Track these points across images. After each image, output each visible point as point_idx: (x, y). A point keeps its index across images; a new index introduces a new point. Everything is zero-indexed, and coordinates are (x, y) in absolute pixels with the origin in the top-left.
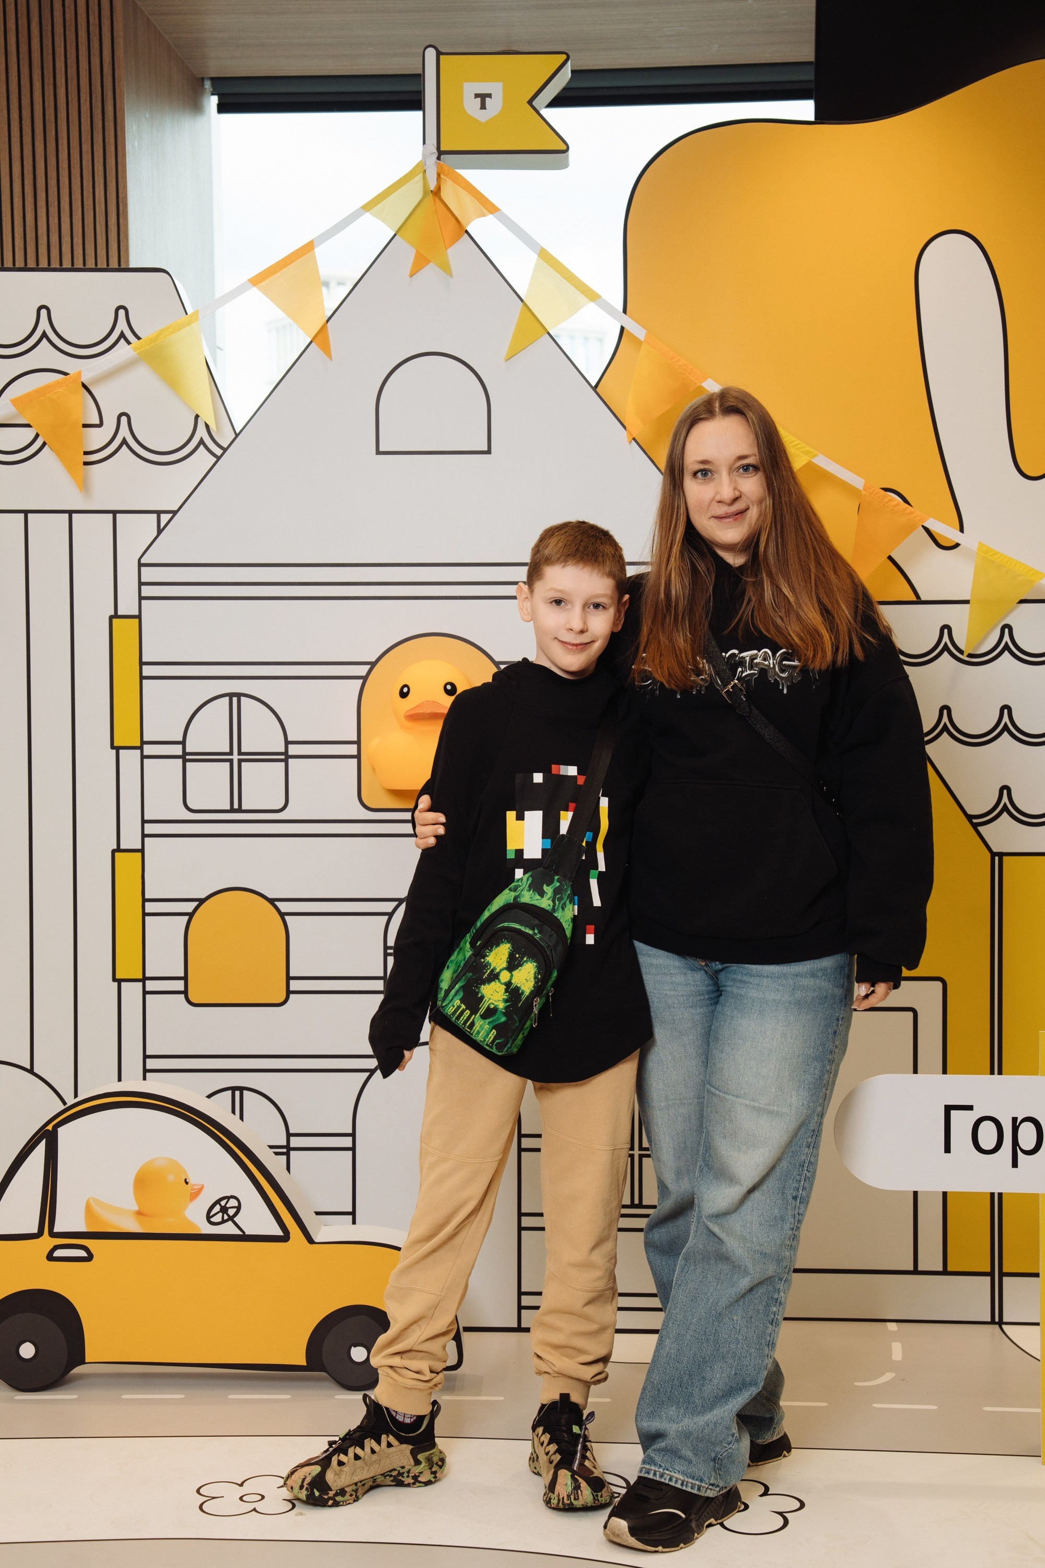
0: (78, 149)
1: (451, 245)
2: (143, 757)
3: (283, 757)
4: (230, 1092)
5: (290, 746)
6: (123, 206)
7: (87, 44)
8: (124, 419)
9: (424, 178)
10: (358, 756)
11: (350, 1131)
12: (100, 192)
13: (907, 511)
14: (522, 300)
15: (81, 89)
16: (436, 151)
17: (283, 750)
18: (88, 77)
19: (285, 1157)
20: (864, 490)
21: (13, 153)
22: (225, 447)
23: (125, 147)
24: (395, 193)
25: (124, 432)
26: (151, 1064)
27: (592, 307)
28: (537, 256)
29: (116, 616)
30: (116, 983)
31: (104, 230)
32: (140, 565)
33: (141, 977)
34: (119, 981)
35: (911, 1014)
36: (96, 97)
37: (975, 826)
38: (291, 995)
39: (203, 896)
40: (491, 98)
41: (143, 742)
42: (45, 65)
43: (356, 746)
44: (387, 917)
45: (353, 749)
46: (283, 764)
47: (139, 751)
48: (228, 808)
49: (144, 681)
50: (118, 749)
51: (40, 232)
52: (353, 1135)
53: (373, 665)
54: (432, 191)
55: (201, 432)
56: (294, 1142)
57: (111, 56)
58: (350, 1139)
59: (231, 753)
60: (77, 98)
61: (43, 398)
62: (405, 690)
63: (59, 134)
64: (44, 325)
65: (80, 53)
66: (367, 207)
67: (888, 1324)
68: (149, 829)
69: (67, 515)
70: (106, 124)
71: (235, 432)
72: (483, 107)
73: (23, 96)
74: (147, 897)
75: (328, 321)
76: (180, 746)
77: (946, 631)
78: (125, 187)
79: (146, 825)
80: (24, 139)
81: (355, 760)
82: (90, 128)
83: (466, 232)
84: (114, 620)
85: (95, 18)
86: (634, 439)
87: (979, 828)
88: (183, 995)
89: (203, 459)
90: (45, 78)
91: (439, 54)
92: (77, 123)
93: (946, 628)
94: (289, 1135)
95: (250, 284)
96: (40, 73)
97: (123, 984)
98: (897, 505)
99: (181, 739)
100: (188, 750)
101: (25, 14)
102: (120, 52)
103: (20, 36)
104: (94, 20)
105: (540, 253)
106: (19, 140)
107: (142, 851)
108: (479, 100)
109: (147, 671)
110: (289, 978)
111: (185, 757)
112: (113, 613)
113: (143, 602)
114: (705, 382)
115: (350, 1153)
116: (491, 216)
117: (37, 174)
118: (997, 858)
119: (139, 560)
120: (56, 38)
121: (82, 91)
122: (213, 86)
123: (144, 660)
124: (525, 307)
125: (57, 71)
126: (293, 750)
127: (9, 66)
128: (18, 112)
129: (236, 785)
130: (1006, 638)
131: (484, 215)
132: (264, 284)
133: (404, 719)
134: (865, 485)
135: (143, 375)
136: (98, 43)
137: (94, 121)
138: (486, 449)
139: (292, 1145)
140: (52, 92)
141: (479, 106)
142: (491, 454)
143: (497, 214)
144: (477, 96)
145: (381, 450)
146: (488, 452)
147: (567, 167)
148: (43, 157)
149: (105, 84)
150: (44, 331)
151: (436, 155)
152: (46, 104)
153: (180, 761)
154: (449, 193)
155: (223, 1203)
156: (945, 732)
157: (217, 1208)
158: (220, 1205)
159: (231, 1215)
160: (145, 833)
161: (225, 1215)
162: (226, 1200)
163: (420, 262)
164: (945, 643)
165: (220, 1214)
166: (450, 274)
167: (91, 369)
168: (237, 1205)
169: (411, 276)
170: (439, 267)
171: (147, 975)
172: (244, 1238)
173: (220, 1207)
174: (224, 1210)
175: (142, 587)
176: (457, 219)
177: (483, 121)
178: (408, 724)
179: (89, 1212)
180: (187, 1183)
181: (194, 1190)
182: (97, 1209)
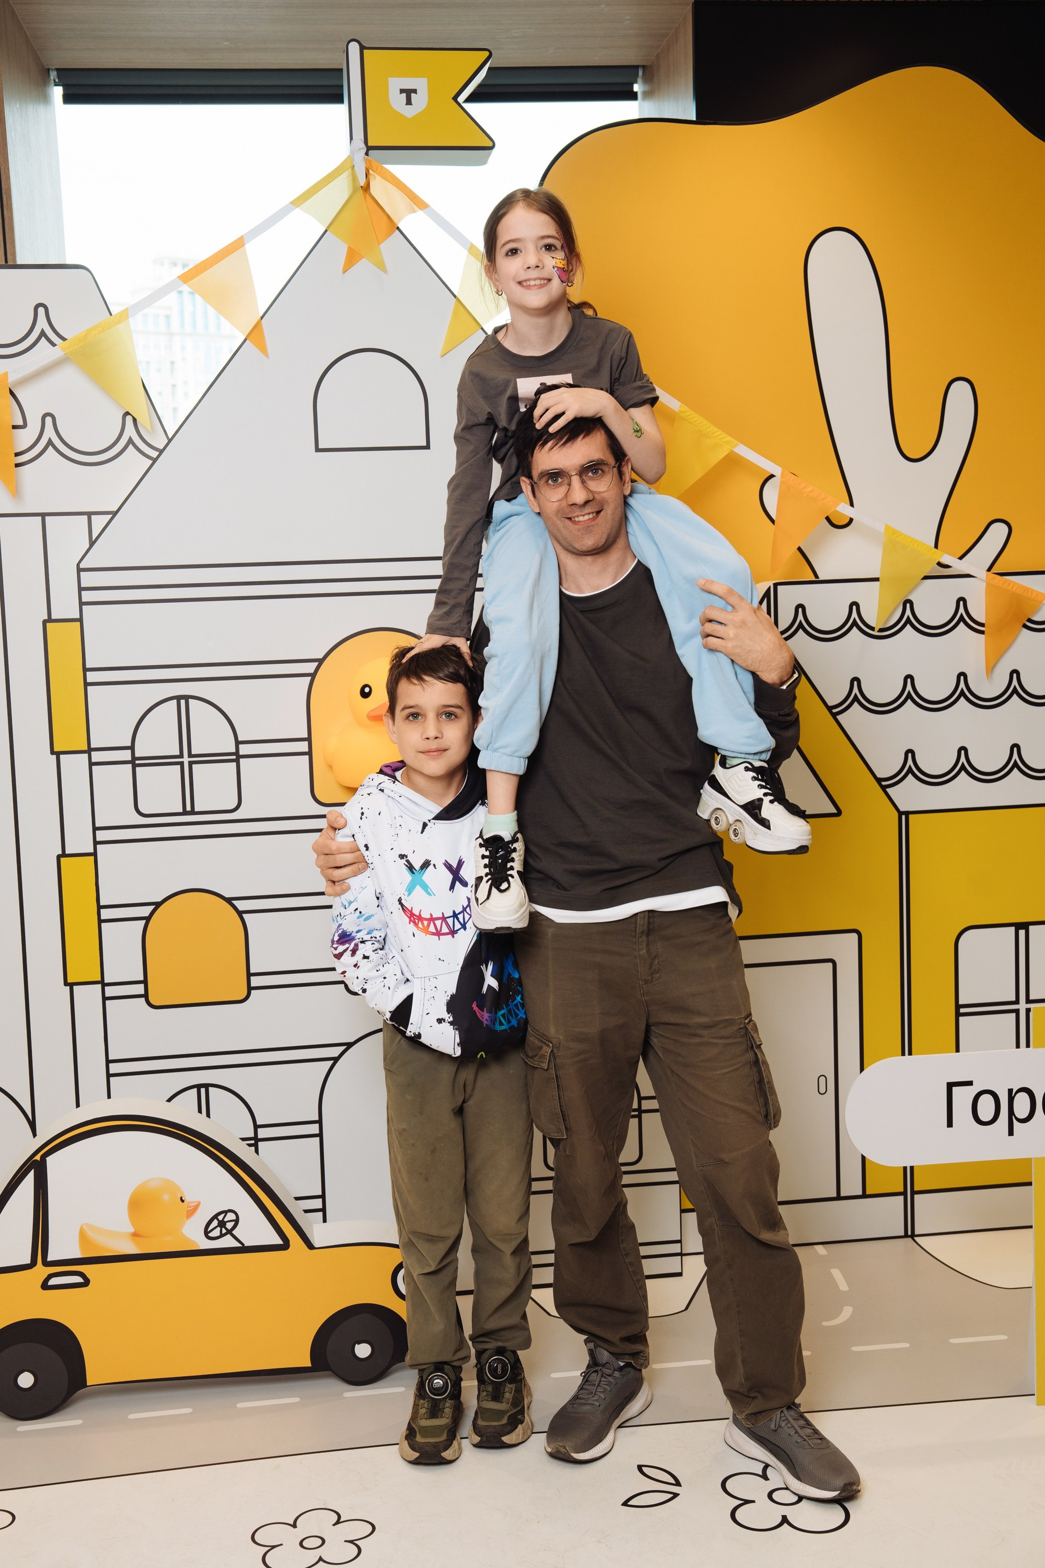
1: (384, 241)
2: (91, 764)
3: (234, 757)
4: (195, 1090)
5: (241, 746)
8: (49, 420)
9: (352, 174)
10: (309, 753)
11: (317, 1118)
13: (822, 496)
14: (455, 296)
16: (363, 145)
17: (234, 751)
19: (253, 1148)
22: (159, 449)
24: (324, 188)
25: (49, 433)
26: (114, 1068)
28: (467, 252)
29: (50, 620)
30: (68, 987)
32: (79, 570)
33: (99, 981)
34: (71, 985)
35: (830, 964)
37: (884, 788)
38: (253, 992)
39: (160, 900)
40: (416, 93)
41: (90, 748)
43: (306, 743)
45: (304, 746)
46: (234, 764)
47: (86, 757)
48: (181, 810)
49: (89, 688)
50: (58, 754)
52: (320, 1122)
53: (320, 662)
54: (362, 187)
55: (130, 431)
56: (262, 1133)
58: (317, 1125)
59: (181, 756)
62: (367, 690)
66: (296, 203)
67: (817, 1247)
68: (101, 836)
71: (167, 435)
72: (409, 102)
74: (102, 904)
75: (262, 318)
76: (129, 751)
77: (854, 608)
79: (98, 831)
81: (307, 757)
83: (398, 228)
84: (47, 624)
87: (887, 790)
88: (144, 998)
89: (135, 460)
91: (362, 48)
93: (854, 604)
94: (256, 1127)
95: (181, 282)
97: (75, 988)
98: (811, 491)
99: (129, 744)
100: (137, 755)
105: (470, 249)
107: (94, 856)
108: (404, 95)
109: (92, 677)
110: (249, 975)
111: (134, 762)
112: (46, 618)
113: (85, 606)
115: (318, 1139)
116: (421, 211)
118: (904, 817)
119: (78, 565)
122: (59, 77)
123: (88, 666)
124: (458, 303)
126: (244, 749)
129: (187, 787)
130: (908, 612)
131: (415, 212)
132: (195, 280)
133: (367, 719)
135: (70, 376)
138: (425, 445)
139: (259, 1137)
141: (405, 101)
142: (429, 449)
143: (426, 210)
144: (402, 91)
145: (320, 447)
146: (427, 447)
151: (365, 150)
153: (130, 765)
154: (378, 188)
155: (221, 1218)
156: (856, 703)
157: (215, 1223)
158: (218, 1220)
159: (229, 1229)
160: (98, 839)
161: (223, 1229)
162: (224, 1214)
163: (352, 259)
164: (855, 619)
165: (219, 1229)
166: (386, 272)
167: (14, 369)
168: (235, 1219)
169: (344, 272)
170: (374, 264)
171: (106, 981)
172: (244, 1249)
173: (217, 1222)
174: (222, 1224)
175: (83, 592)
176: (388, 216)
177: (409, 117)
178: (370, 723)
179: (83, 1237)
180: (182, 1201)
181: (190, 1207)
182: (90, 1234)
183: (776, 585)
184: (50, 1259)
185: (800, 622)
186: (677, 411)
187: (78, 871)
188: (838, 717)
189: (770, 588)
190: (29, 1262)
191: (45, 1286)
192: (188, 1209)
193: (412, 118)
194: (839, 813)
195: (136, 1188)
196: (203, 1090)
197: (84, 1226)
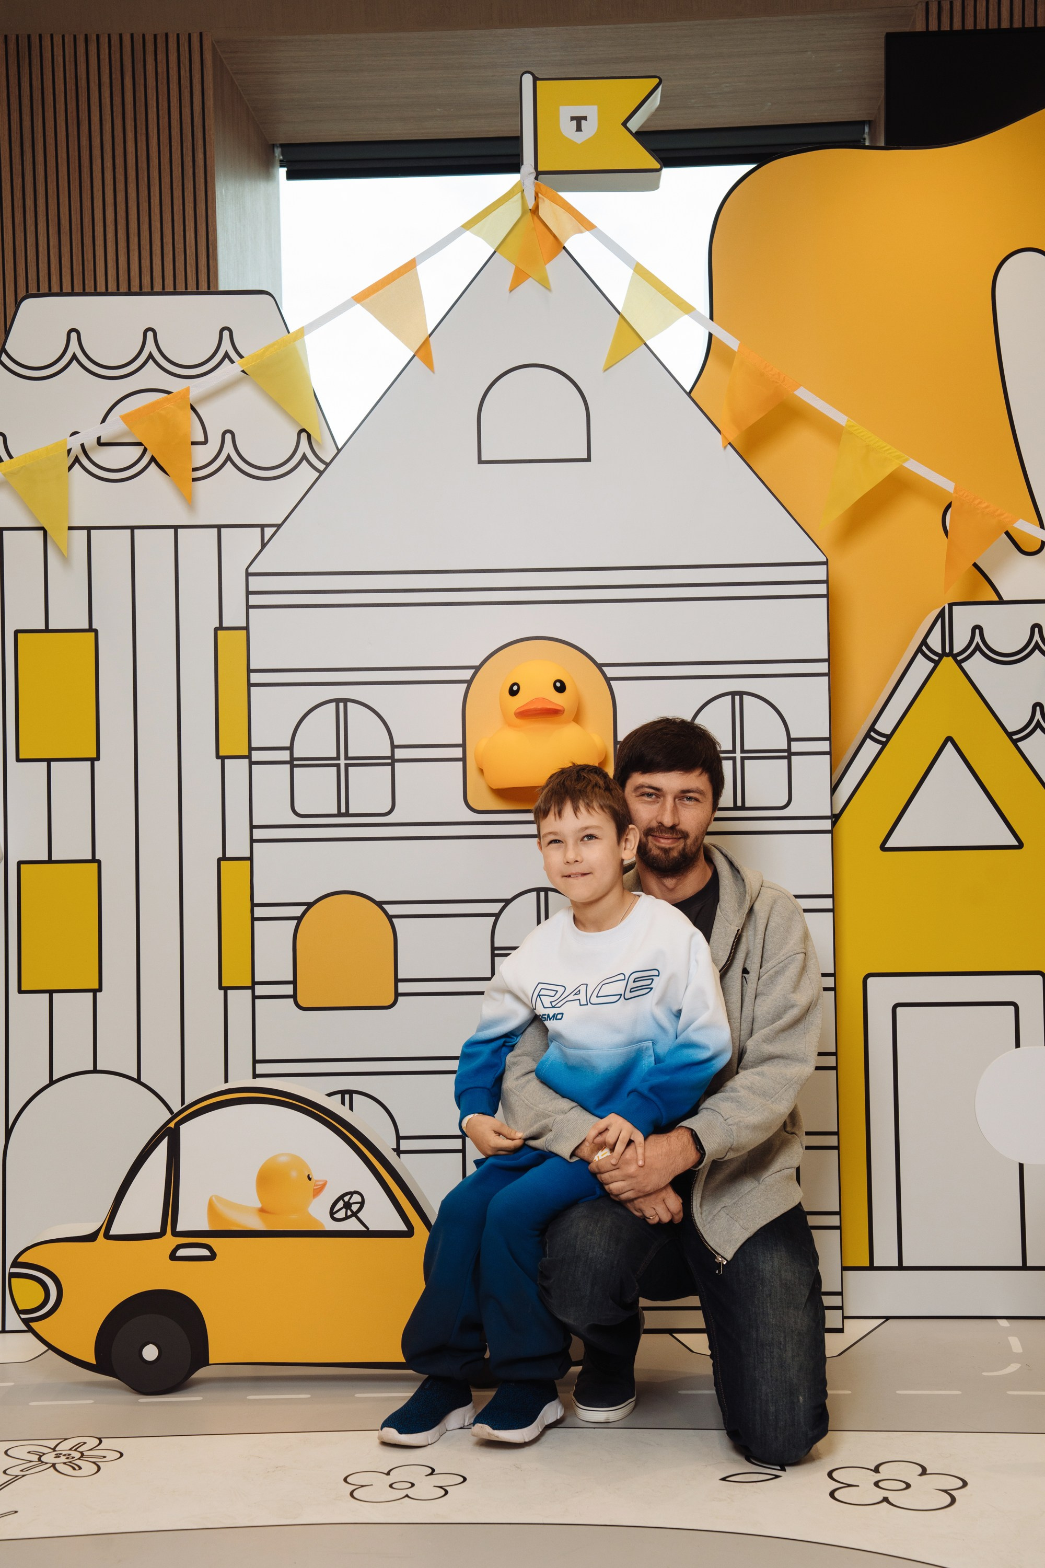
0: (170, 195)
1: (549, 260)
2: (251, 763)
3: (389, 761)
4: (340, 1095)
5: (396, 750)
6: (212, 249)
7: (178, 98)
8: (228, 436)
9: (523, 197)
10: (463, 759)
12: (190, 235)
13: (999, 512)
14: (619, 313)
15: (173, 138)
16: (535, 171)
17: (389, 754)
18: (179, 126)
20: (954, 492)
21: (106, 199)
22: (328, 461)
23: (215, 193)
24: (494, 213)
25: (228, 449)
26: (261, 1069)
27: (686, 318)
28: (631, 271)
29: (221, 627)
30: (223, 991)
31: (194, 272)
32: (248, 574)
33: (250, 984)
34: (226, 990)
35: (1012, 1008)
36: (187, 146)
38: (400, 998)
39: (312, 901)
40: (586, 120)
41: (251, 749)
42: (138, 117)
43: (461, 749)
44: (493, 918)
45: (458, 752)
46: (389, 768)
47: (247, 760)
48: (336, 812)
49: (252, 689)
50: (223, 759)
51: (132, 274)
53: (477, 669)
54: (530, 210)
56: (405, 1145)
57: (201, 107)
58: (460, 1141)
59: (338, 758)
60: (168, 148)
61: (152, 414)
62: (515, 688)
63: (151, 181)
64: (150, 347)
65: (172, 105)
66: (468, 226)
67: (998, 1320)
68: (258, 834)
69: (173, 530)
70: (196, 171)
71: (337, 447)
72: (579, 129)
73: (116, 147)
74: (255, 902)
75: (430, 335)
76: (288, 752)
77: (1037, 630)
78: (215, 230)
79: (254, 830)
80: (117, 186)
81: (461, 763)
82: (181, 176)
83: (564, 248)
84: (219, 632)
85: (186, 71)
86: (730, 444)
88: (292, 999)
89: (305, 474)
90: (138, 129)
91: (536, 79)
92: (169, 170)
93: (1037, 626)
94: (399, 1138)
95: (354, 301)
96: (133, 124)
97: (229, 992)
98: (987, 507)
99: (288, 745)
100: (295, 756)
101: (119, 68)
102: (210, 103)
103: (114, 89)
104: (185, 74)
105: (636, 266)
106: (112, 187)
107: (251, 859)
108: (575, 122)
109: (255, 678)
110: (397, 981)
111: (293, 763)
112: (218, 626)
113: (251, 610)
114: (797, 391)
115: (460, 1154)
116: (587, 233)
117: (129, 219)
119: (247, 570)
120: (149, 91)
121: (173, 140)
122: (283, 153)
123: (252, 668)
124: (622, 320)
125: (150, 122)
126: (399, 754)
127: (103, 118)
128: (112, 162)
129: (343, 789)
131: (581, 232)
132: (367, 300)
133: (515, 717)
134: (955, 488)
135: (246, 394)
136: (189, 95)
137: (185, 168)
138: (586, 457)
139: (402, 1148)
140: (144, 142)
141: (575, 128)
142: (590, 461)
143: (592, 231)
144: (572, 118)
145: (483, 459)
146: (588, 459)
147: (658, 189)
148: (136, 203)
149: (195, 132)
150: (150, 352)
151: (534, 175)
152: (139, 153)
153: (288, 766)
154: (547, 210)
155: (346, 1199)
156: (1038, 729)
157: (341, 1204)
158: (344, 1201)
159: (355, 1211)
160: (254, 838)
161: (349, 1211)
162: (349, 1196)
163: (519, 277)
164: (1037, 641)
165: (344, 1210)
166: (549, 289)
167: (197, 388)
168: (360, 1201)
169: (511, 291)
170: (538, 282)
171: (256, 980)
172: (368, 1234)
173: (343, 1203)
174: (348, 1206)
175: (251, 596)
176: (555, 236)
177: (579, 142)
178: (518, 721)
179: (212, 1208)
180: (310, 1179)
181: (318, 1186)
182: (220, 1207)
183: (951, 606)
184: (179, 1229)
185: (978, 643)
186: (844, 425)
187: (235, 873)
188: (1019, 744)
189: (944, 608)
190: (157, 1229)
191: (173, 1257)
192: (315, 1188)
193: (581, 143)
194: (1020, 845)
195: (265, 1163)
196: (347, 1097)
197: (214, 1198)
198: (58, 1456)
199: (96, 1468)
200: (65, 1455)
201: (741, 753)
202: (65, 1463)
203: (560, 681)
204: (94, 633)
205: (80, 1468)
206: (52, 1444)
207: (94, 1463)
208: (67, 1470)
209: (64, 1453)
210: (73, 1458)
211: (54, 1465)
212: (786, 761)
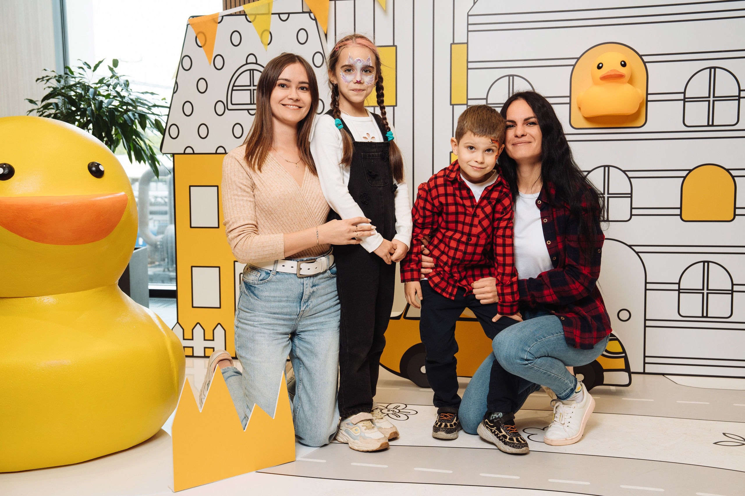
10: (570, 103)
32: (468, 15)
41: (468, 99)
43: (569, 98)
45: (567, 100)
47: (465, 104)
49: (469, 70)
50: (453, 105)
53: (578, 59)
62: (601, 65)
81: (568, 105)
84: (453, 45)
99: (485, 97)
109: (471, 65)
112: (452, 42)
113: (469, 33)
119: (468, 13)
123: (469, 60)
133: (600, 80)
175: (469, 26)
178: (602, 82)
198: (389, 411)
199: (407, 418)
200: (392, 410)
201: (713, 98)
202: (392, 414)
203: (623, 61)
204: (395, 48)
205: (400, 417)
206: (386, 405)
207: (405, 415)
208: (395, 417)
209: (391, 409)
210: (396, 412)
211: (388, 414)
212: (737, 101)
